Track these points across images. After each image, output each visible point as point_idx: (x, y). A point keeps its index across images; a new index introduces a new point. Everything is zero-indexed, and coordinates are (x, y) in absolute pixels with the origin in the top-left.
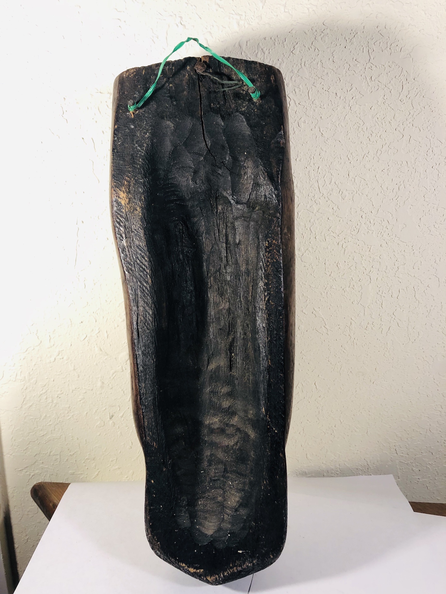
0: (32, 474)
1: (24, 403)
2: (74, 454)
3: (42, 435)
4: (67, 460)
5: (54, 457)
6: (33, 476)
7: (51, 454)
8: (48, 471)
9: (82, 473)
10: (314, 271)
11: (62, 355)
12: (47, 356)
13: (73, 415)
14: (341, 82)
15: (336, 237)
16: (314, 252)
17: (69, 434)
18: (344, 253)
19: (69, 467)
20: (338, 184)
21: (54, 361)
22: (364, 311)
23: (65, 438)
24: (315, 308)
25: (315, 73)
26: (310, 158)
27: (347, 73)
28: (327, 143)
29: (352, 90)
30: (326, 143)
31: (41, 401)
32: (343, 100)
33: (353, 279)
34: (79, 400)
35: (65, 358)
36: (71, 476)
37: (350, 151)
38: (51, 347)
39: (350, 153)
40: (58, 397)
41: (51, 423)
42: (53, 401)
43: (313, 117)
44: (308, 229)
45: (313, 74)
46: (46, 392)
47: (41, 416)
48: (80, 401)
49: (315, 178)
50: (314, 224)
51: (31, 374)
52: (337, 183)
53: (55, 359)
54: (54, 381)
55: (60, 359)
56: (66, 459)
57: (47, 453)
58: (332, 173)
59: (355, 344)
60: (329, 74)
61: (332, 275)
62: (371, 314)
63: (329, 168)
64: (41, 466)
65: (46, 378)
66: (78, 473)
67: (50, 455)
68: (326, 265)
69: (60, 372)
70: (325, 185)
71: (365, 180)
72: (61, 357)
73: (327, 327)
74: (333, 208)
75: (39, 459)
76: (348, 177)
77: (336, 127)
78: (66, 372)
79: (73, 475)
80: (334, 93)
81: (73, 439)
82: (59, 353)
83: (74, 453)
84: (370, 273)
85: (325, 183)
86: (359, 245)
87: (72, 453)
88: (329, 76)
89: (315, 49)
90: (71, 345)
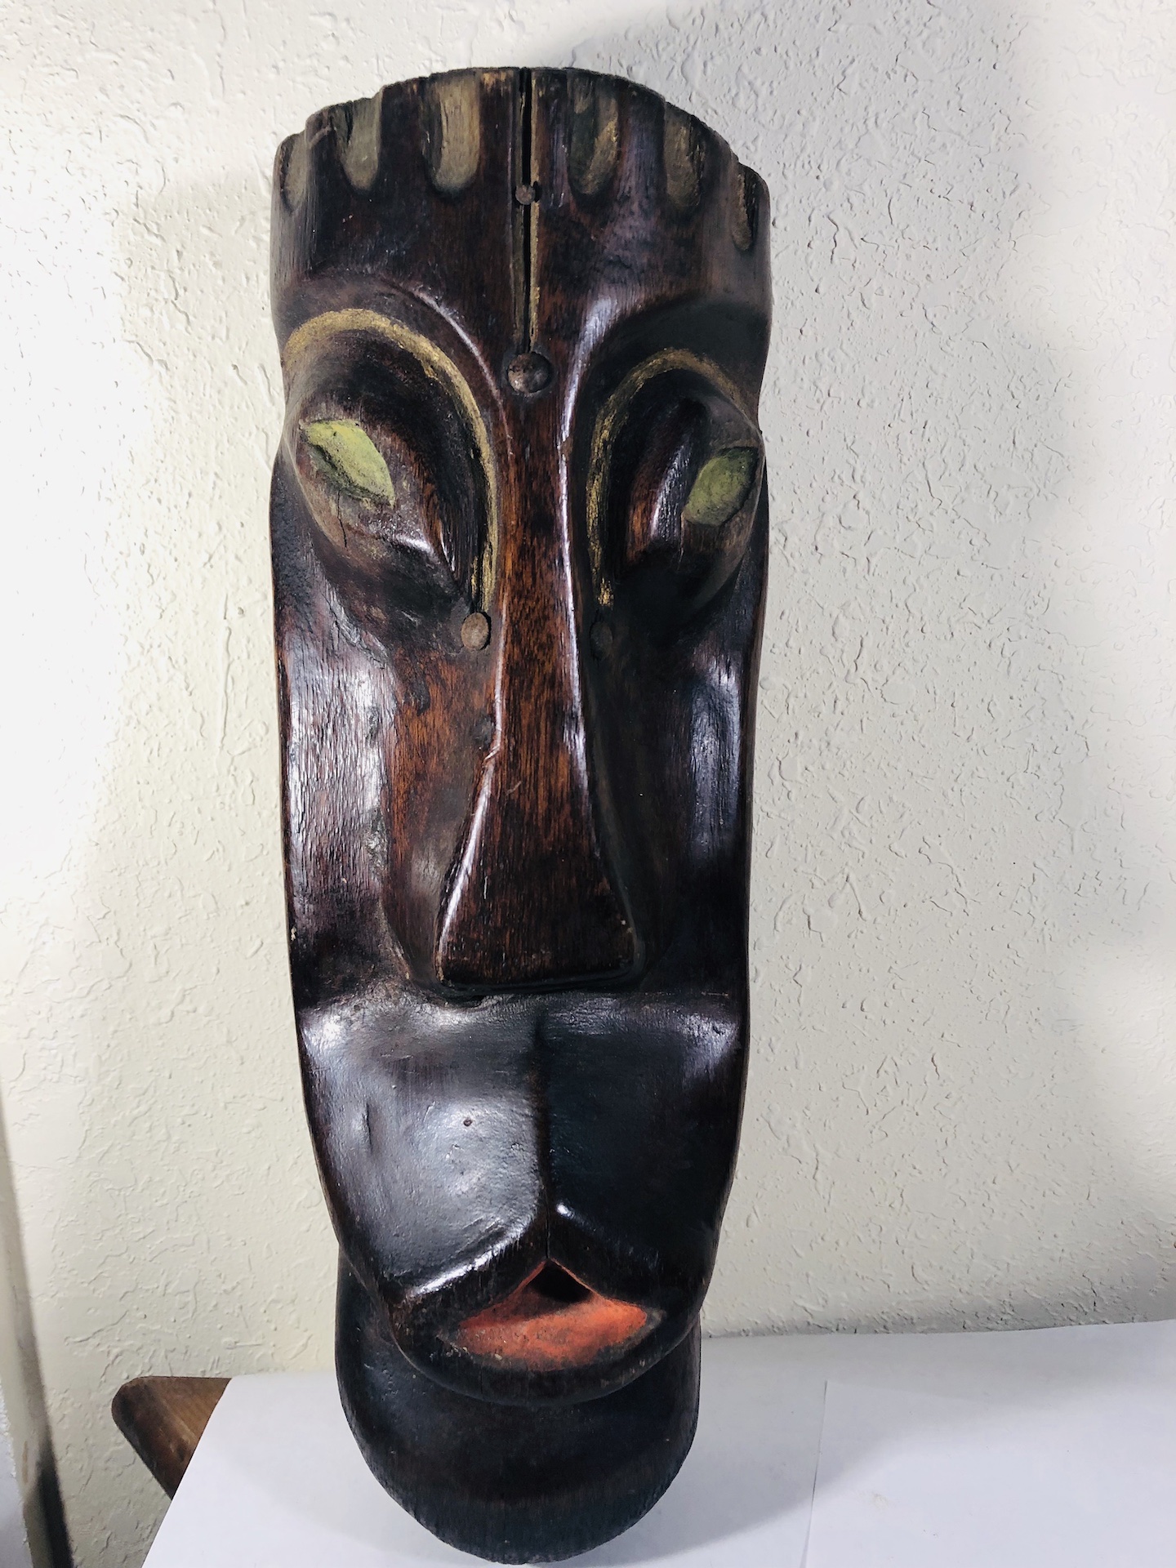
0: (115, 1351)
1: (87, 1143)
2: (234, 1289)
3: (141, 1236)
4: (216, 1306)
5: (178, 1297)
6: (117, 1357)
7: (169, 1291)
8: (159, 1341)
9: (259, 1342)
10: (921, 729)
11: (191, 1001)
12: (148, 1004)
13: (228, 1176)
14: (984, 169)
15: (983, 626)
16: (919, 673)
17: (218, 1231)
18: (1009, 672)
19: (221, 1327)
20: (985, 469)
21: (171, 1020)
22: (1072, 841)
23: (209, 1242)
24: (927, 838)
25: (908, 147)
26: (899, 395)
27: (1001, 143)
28: (948, 349)
29: (1017, 193)
30: (946, 352)
31: (134, 1138)
32: (991, 222)
33: (1037, 747)
34: (245, 1130)
35: (201, 1010)
36: (229, 1352)
37: (1014, 372)
38: (160, 979)
39: (1015, 377)
40: (183, 1123)
41: (165, 1201)
42: (169, 1138)
43: (904, 278)
44: (901, 605)
45: (902, 148)
46: (150, 1109)
47: (136, 1181)
48: (249, 1133)
49: (916, 454)
50: (918, 590)
51: (103, 1058)
52: (980, 467)
53: (173, 1013)
54: (170, 1077)
55: (188, 1012)
56: (214, 1303)
57: (157, 1288)
58: (964, 436)
59: (1047, 938)
60: (948, 145)
61: (974, 736)
62: (1092, 848)
63: (956, 424)
64: (140, 1325)
65: (149, 1068)
66: (249, 1343)
67: (164, 1295)
68: (956, 709)
69: (189, 1050)
70: (947, 474)
71: (1062, 456)
72: (190, 1008)
73: (964, 890)
74: (971, 543)
75: (135, 1307)
76: (1011, 449)
77: (974, 302)
78: (206, 1050)
79: (232, 1349)
80: (966, 202)
81: (230, 1245)
82: (184, 996)
83: (235, 1284)
84: (1087, 727)
85: (946, 468)
86: (1049, 647)
87: (228, 1287)
88: (948, 154)
89: (906, 76)
90: (218, 971)
